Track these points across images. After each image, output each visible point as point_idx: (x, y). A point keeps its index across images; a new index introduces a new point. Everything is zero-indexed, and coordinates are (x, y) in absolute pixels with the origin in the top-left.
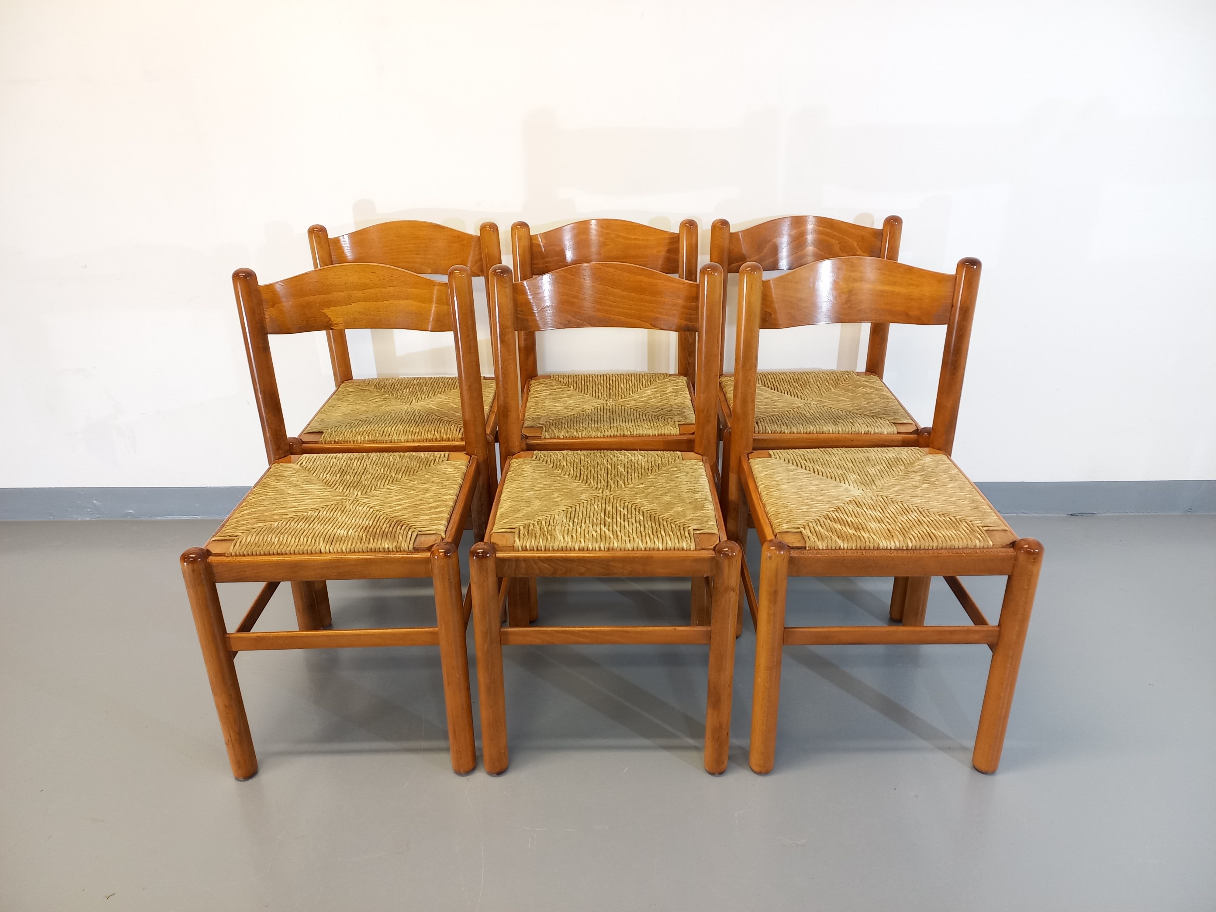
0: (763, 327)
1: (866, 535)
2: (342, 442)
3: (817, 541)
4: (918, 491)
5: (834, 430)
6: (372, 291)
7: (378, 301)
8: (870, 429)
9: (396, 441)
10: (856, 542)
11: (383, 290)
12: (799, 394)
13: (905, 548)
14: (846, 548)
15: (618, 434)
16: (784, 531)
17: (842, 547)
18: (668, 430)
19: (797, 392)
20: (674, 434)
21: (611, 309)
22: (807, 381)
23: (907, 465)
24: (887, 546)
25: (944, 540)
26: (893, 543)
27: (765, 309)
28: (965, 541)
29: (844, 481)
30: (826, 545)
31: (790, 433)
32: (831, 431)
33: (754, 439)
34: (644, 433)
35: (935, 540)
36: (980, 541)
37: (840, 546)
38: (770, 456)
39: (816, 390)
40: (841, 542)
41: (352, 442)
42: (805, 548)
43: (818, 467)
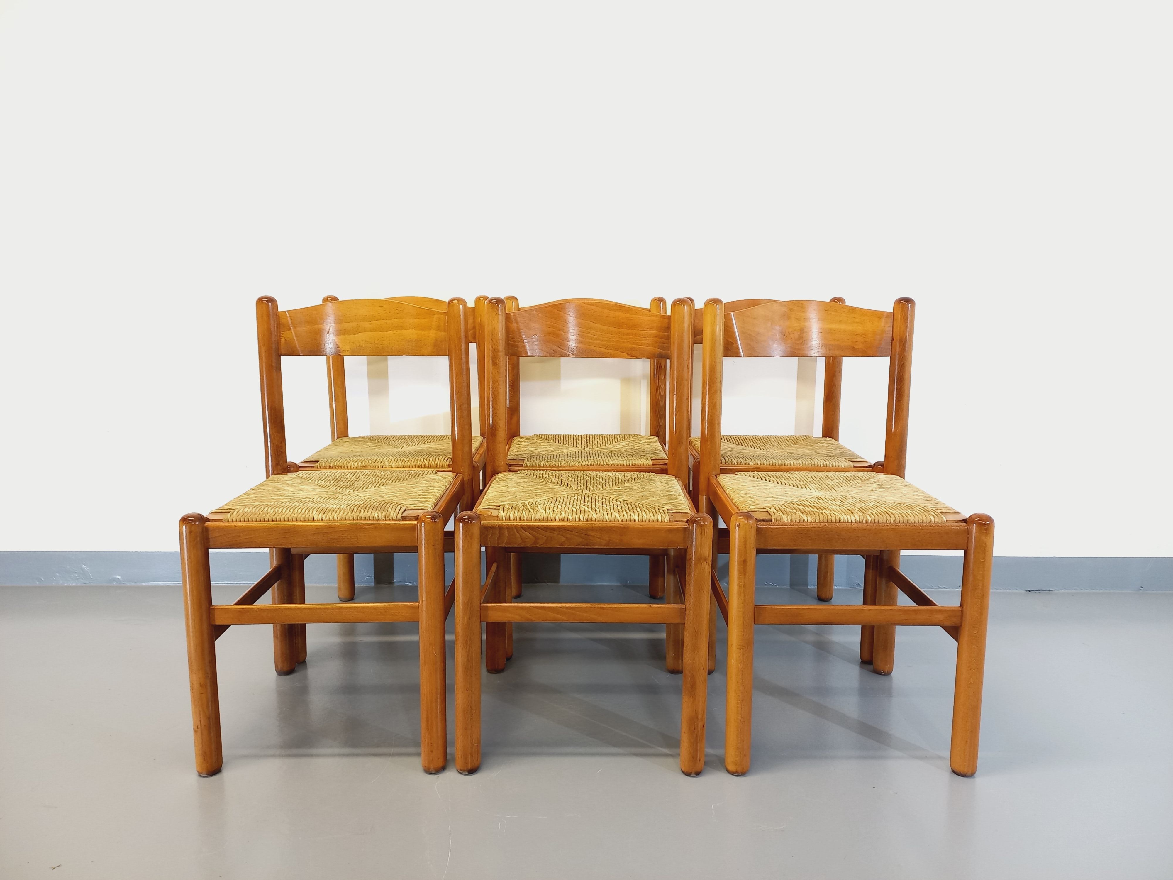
0: (726, 355)
1: (828, 512)
2: (337, 467)
3: (783, 515)
4: (875, 493)
5: (795, 463)
6: (379, 322)
7: (383, 332)
8: (828, 463)
9: (388, 467)
10: (819, 516)
11: (388, 321)
12: (762, 448)
13: (864, 522)
14: (809, 521)
15: (595, 464)
16: (751, 510)
17: (806, 520)
18: (641, 461)
19: (760, 446)
20: (647, 465)
21: (592, 341)
22: (768, 440)
23: (863, 480)
24: (848, 520)
25: (900, 516)
26: (854, 518)
27: (727, 339)
28: (920, 517)
29: (806, 487)
30: (791, 518)
31: (755, 464)
32: (792, 464)
33: (721, 468)
34: (619, 463)
35: (892, 516)
36: (934, 517)
37: (804, 519)
38: (737, 475)
39: (777, 445)
40: (805, 516)
41: (346, 467)
42: (771, 521)
43: (781, 480)
